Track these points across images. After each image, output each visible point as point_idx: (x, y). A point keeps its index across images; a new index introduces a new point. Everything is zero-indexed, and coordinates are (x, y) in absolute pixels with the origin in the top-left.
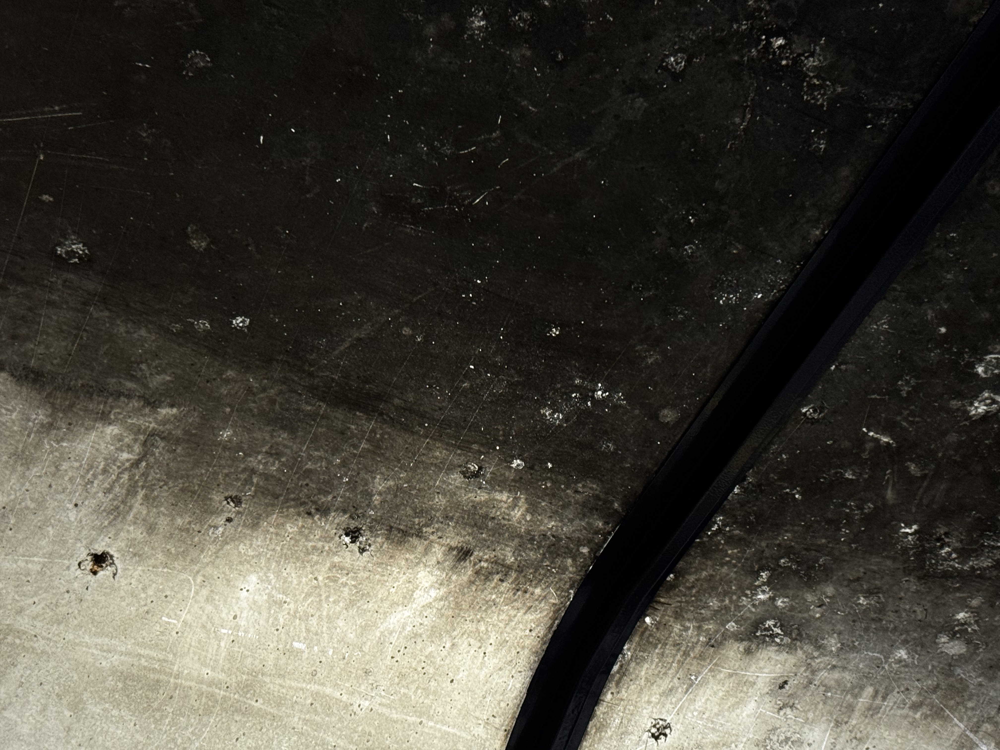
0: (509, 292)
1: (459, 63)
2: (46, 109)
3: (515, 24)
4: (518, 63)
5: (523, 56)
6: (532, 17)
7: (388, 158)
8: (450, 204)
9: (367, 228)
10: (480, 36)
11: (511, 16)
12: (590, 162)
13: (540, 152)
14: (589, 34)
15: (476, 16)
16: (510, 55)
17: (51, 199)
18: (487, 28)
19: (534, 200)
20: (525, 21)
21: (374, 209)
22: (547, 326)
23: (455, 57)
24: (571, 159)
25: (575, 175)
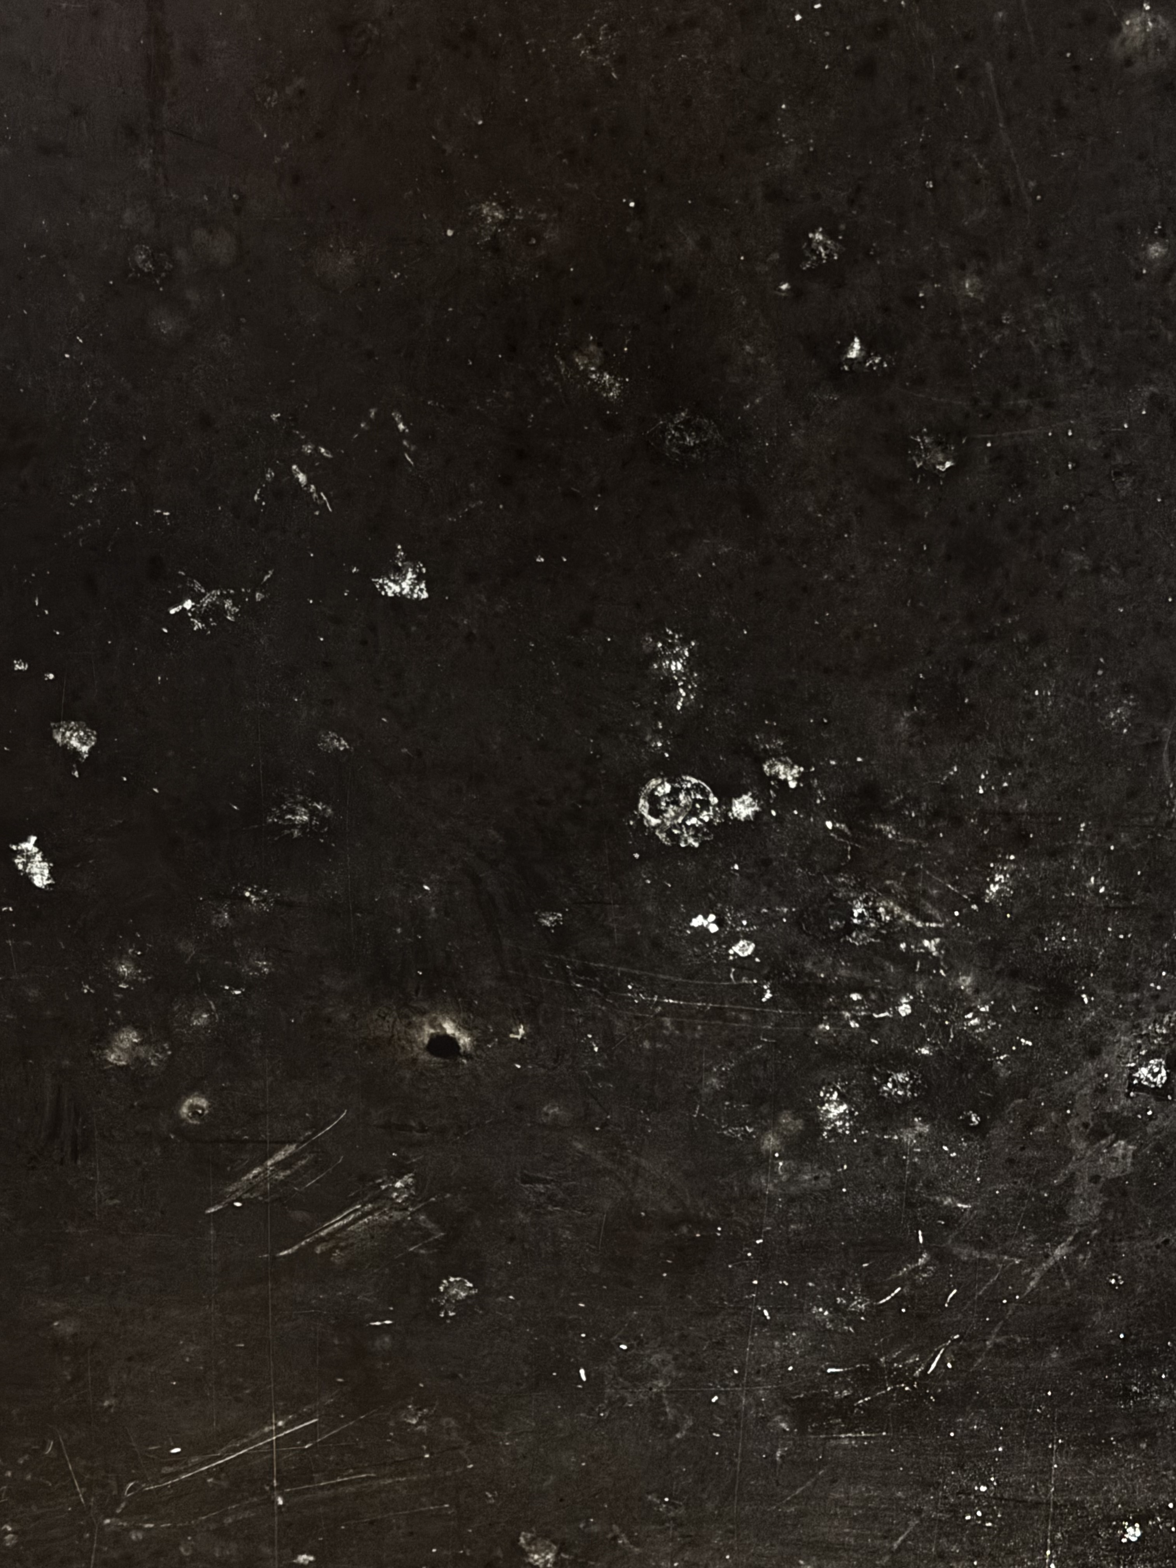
0: (1036, 1490)
1: (828, 1174)
2: (267, 1429)
3: (889, 1094)
4: (915, 1146)
5: (920, 1135)
6: (911, 1077)
7: (777, 1343)
8: (893, 1383)
9: (782, 1457)
10: (845, 1127)
11: (880, 1086)
12: (1081, 1257)
13: (1000, 1266)
14: (1004, 1073)
15: (830, 1102)
16: (900, 1139)
17: (311, 1558)
18: (851, 1113)
19: (1019, 1340)
20: (903, 1086)
21: (783, 1425)
22: (1116, 1528)
23: (820, 1168)
24: (1051, 1262)
25: (1067, 1283)
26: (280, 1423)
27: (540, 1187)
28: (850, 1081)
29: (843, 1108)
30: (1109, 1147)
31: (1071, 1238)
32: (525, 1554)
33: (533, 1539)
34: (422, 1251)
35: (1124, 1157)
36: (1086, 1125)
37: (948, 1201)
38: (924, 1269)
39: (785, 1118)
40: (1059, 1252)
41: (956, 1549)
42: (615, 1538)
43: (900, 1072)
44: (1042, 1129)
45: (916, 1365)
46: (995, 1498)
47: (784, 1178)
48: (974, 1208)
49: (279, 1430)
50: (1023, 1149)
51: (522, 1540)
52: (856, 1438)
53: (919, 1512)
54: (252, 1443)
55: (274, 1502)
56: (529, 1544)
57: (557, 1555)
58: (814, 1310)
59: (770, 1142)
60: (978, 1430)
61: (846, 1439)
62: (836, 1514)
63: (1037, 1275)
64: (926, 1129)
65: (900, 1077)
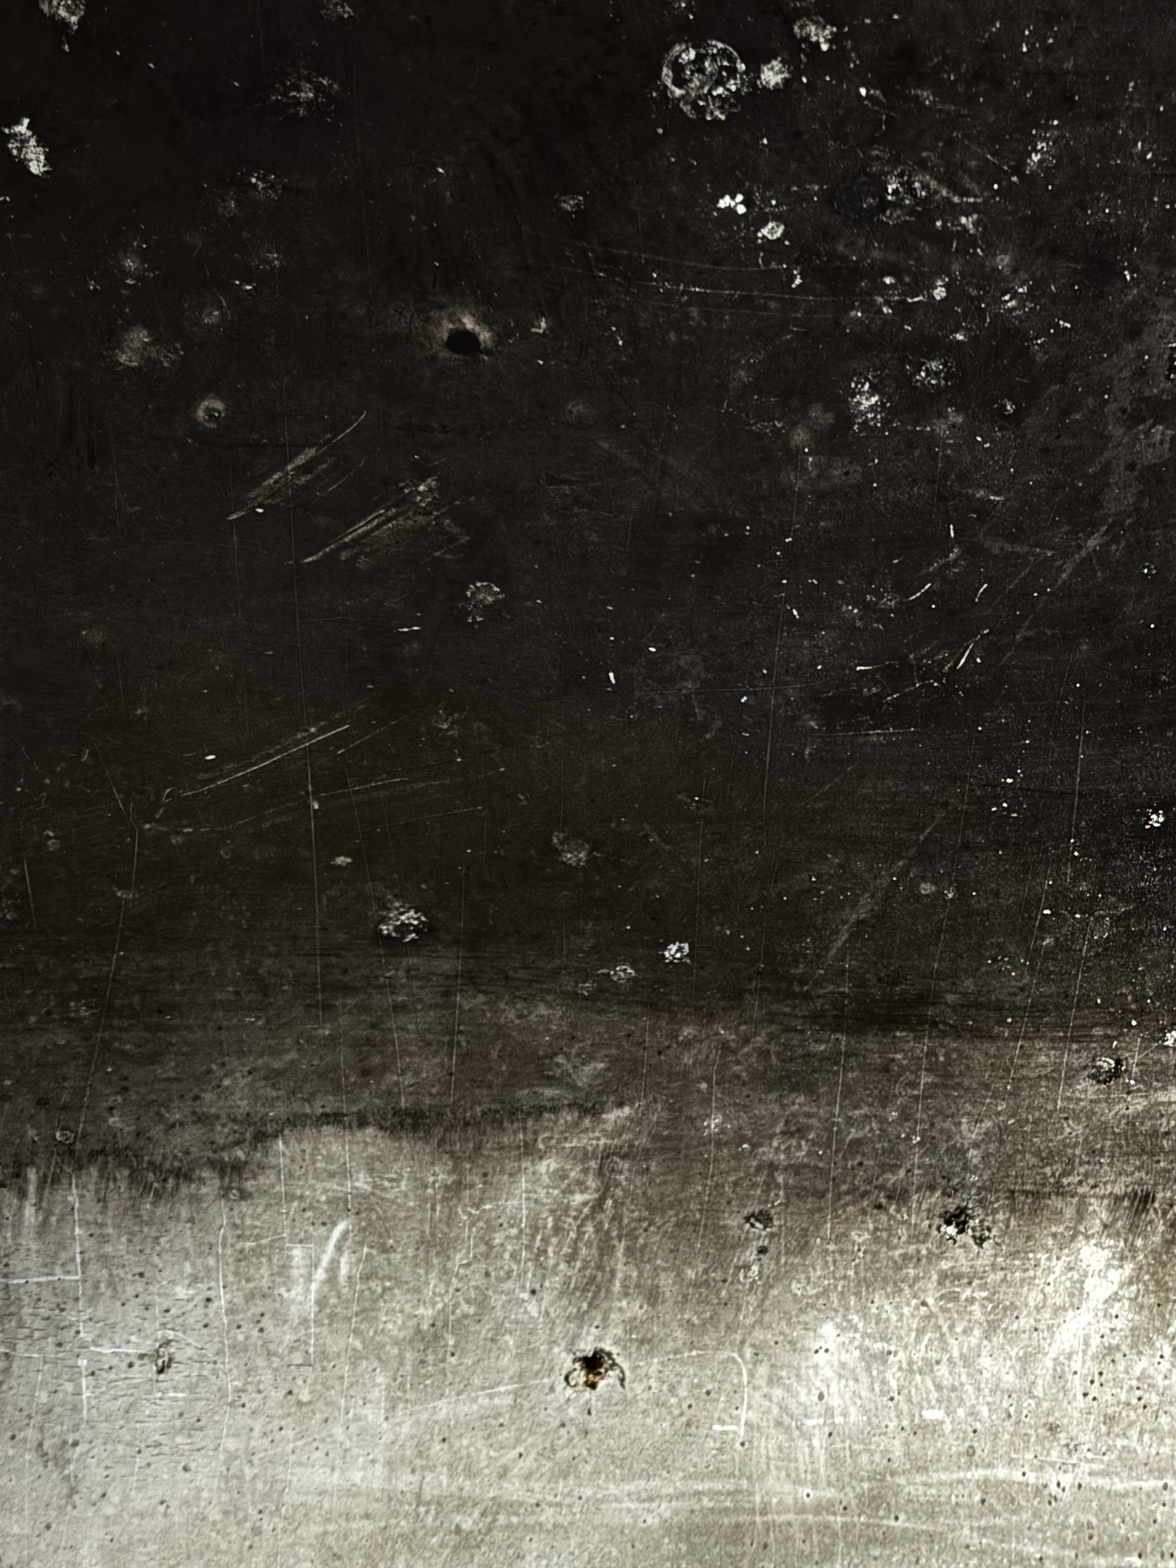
0: (1062, 780)
1: (859, 469)
2: (299, 736)
3: (922, 383)
4: (948, 438)
5: (954, 426)
6: (945, 365)
7: (806, 643)
8: (921, 679)
9: (810, 754)
10: (876, 420)
11: (913, 375)
12: (1114, 547)
13: (1031, 558)
14: (1041, 358)
15: (861, 393)
16: (933, 431)
17: (349, 860)
18: (883, 404)
19: (1049, 633)
20: (937, 374)
21: (812, 723)
22: (1139, 815)
23: (851, 462)
24: (1083, 553)
25: (1099, 574)
26: (313, 730)
27: (566, 489)
28: (882, 371)
29: (874, 400)
30: (1147, 433)
31: (1105, 528)
32: (559, 853)
33: (566, 838)
34: (449, 556)
35: (1162, 442)
36: (1123, 411)
37: (981, 493)
38: (955, 563)
39: (816, 412)
40: (1093, 543)
41: (981, 839)
42: (646, 836)
43: (933, 359)
44: (1078, 417)
45: (945, 660)
46: (1021, 789)
47: (814, 474)
48: (1007, 500)
49: (314, 736)
50: (1058, 437)
51: (555, 840)
52: (884, 735)
53: (945, 805)
54: (286, 749)
55: (308, 806)
56: (562, 844)
57: (589, 854)
58: (844, 609)
59: (800, 436)
60: (1006, 724)
61: (875, 735)
62: (864, 809)
63: (1069, 567)
64: (960, 420)
65: (934, 365)
